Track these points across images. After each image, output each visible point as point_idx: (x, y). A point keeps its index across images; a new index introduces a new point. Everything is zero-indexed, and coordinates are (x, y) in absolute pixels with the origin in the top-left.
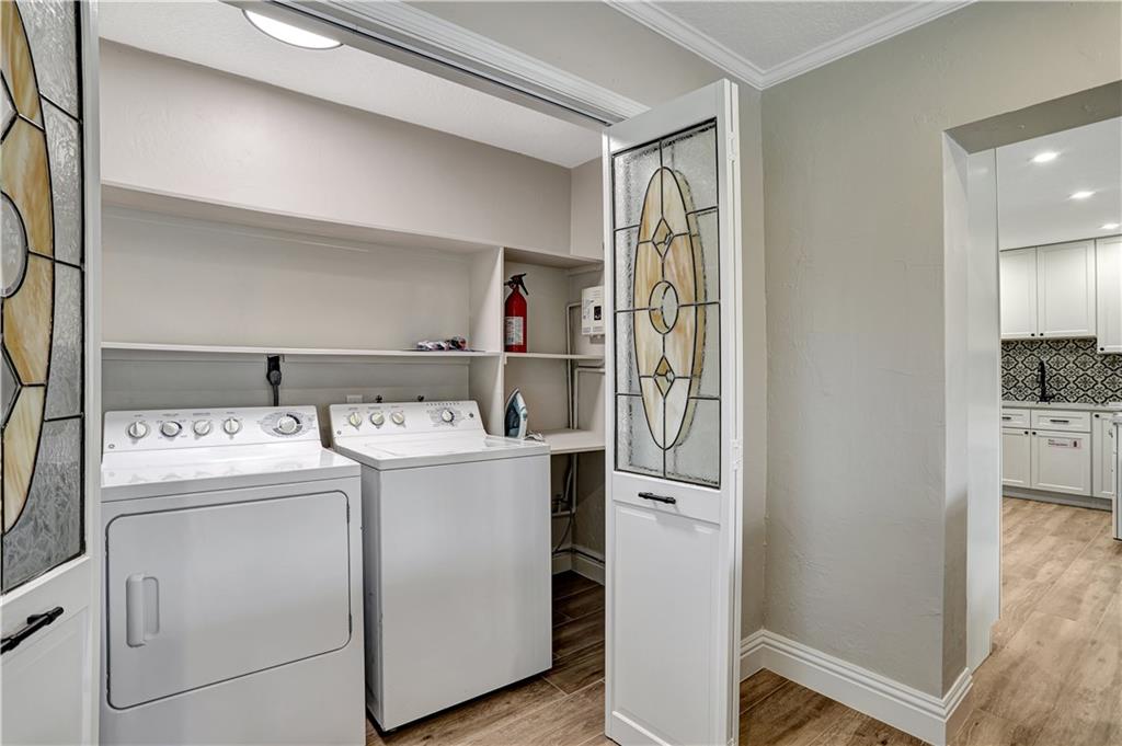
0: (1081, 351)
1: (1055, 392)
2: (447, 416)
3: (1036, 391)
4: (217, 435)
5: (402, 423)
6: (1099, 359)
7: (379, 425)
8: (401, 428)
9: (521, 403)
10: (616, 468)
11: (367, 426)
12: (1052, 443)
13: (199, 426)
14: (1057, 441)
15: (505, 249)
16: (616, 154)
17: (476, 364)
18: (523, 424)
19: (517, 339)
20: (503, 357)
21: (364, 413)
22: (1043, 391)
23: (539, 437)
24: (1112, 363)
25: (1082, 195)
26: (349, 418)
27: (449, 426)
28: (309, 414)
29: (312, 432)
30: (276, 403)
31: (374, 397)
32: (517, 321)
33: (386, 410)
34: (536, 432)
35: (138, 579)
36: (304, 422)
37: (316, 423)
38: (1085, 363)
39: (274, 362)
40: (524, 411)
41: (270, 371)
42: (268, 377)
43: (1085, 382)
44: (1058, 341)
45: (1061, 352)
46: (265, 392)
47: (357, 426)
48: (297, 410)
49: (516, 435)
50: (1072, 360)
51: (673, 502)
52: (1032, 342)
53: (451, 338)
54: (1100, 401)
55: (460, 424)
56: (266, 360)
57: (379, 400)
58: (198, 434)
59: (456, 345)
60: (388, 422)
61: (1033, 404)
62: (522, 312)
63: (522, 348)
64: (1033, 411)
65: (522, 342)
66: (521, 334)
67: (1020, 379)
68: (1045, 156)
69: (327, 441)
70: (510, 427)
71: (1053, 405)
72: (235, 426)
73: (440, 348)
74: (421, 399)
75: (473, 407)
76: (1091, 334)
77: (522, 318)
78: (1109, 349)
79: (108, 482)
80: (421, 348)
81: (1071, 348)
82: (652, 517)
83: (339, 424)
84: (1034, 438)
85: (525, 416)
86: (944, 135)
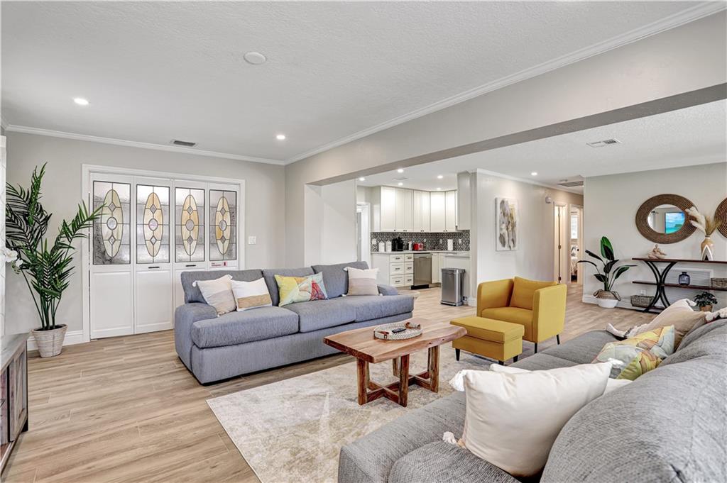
86: (305, 186)
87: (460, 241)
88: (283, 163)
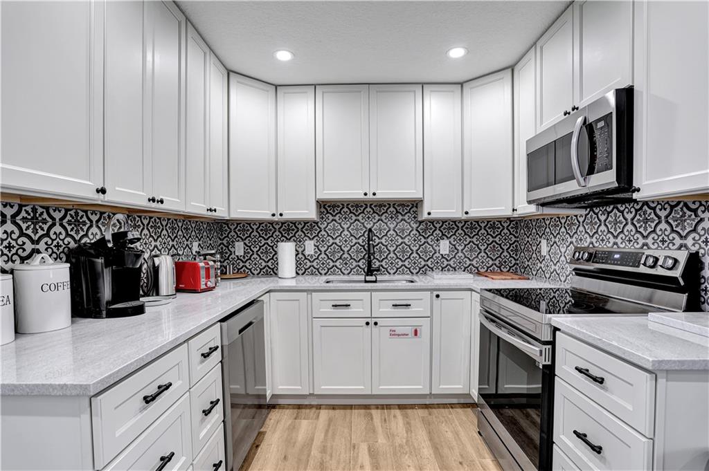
0: (400, 217)
1: (379, 264)
3: (361, 264)
12: (393, 334)
14: (399, 330)
24: (425, 230)
38: (403, 230)
43: (403, 251)
44: (380, 204)
45: (383, 218)
50: (392, 226)
52: (357, 205)
54: (415, 271)
67: (346, 249)
81: (392, 212)
84: (375, 329)
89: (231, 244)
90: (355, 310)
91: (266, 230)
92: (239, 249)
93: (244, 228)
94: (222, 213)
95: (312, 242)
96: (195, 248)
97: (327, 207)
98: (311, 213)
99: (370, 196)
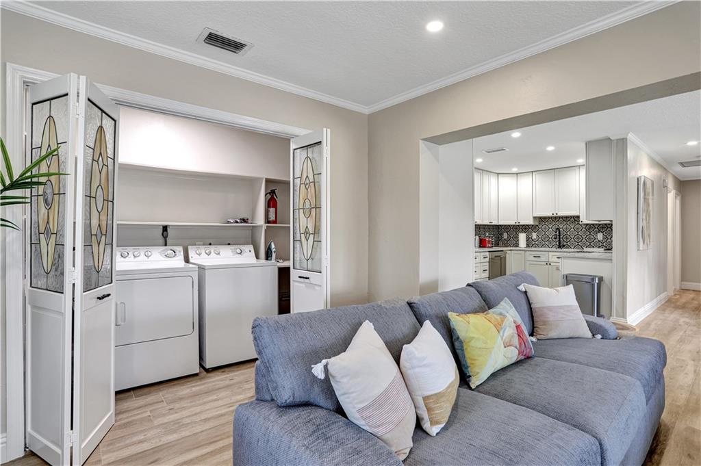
0: (576, 223)
1: (565, 243)
2: (239, 251)
3: (556, 243)
4: (142, 257)
5: (219, 254)
6: (584, 227)
7: (209, 254)
8: (218, 256)
9: (273, 246)
10: (294, 268)
11: (204, 255)
12: (557, 269)
13: (135, 253)
15: (266, 179)
16: (295, 149)
17: (254, 229)
18: (274, 255)
19: (272, 217)
20: (265, 226)
21: (203, 249)
22: (560, 243)
23: (281, 261)
24: (589, 229)
25: (550, 148)
26: (196, 252)
27: (240, 255)
28: (180, 250)
29: (181, 256)
30: (166, 245)
31: (209, 243)
32: (272, 210)
33: (212, 248)
34: (280, 259)
35: (119, 303)
36: (177, 252)
37: (182, 253)
38: (578, 229)
39: (165, 228)
40: (274, 250)
41: (163, 231)
42: (163, 234)
43: (578, 238)
44: (567, 217)
45: (568, 223)
46: (162, 241)
47: (199, 255)
48: (175, 248)
49: (271, 260)
50: (572, 227)
51: (308, 278)
52: (555, 218)
53: (242, 218)
54: (584, 247)
55: (244, 255)
56: (162, 227)
57: (210, 244)
58: (135, 257)
59: (244, 221)
60: (213, 253)
61: (554, 249)
62: (275, 206)
63: (275, 222)
64: (550, 253)
65: (274, 219)
66: (274, 216)
68: (516, 134)
69: (187, 260)
70: (268, 256)
71: (563, 250)
72: (150, 254)
73: (237, 222)
74: (229, 244)
75: (251, 248)
76: (577, 214)
77: (274, 209)
78: (585, 221)
79: (117, 269)
80: (228, 222)
81: (572, 221)
82: (304, 285)
83: (192, 254)
84: (550, 266)
85: (275, 252)
86: (421, 141)
87: (534, 236)
88: (366, 110)
89: (502, 234)
90: (542, 259)
91: (516, 229)
92: (505, 236)
93: (507, 228)
94: (495, 223)
95: (535, 234)
96: (487, 235)
97: (542, 219)
98: (531, 222)
99: (555, 215)
